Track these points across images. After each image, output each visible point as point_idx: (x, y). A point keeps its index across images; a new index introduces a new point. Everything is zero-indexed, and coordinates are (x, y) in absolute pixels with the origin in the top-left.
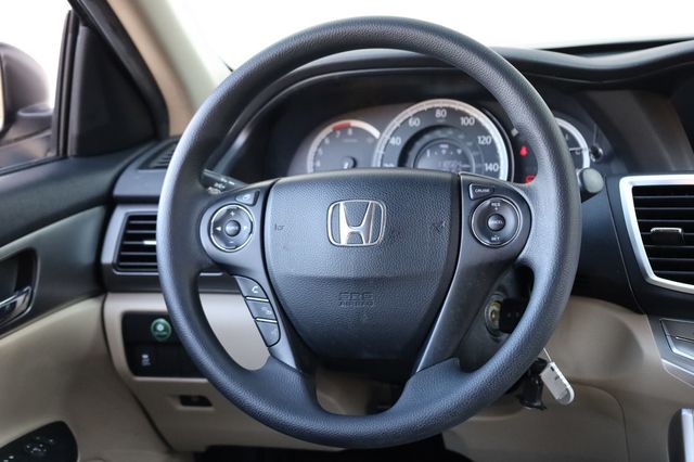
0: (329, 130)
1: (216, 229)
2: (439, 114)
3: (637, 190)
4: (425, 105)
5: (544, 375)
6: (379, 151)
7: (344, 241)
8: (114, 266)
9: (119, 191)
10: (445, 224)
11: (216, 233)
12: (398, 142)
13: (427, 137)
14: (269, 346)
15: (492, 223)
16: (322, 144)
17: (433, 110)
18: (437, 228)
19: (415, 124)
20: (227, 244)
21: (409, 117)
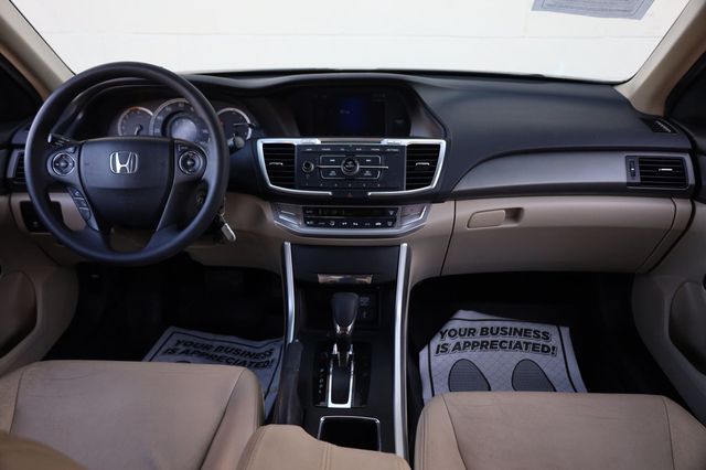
0: (128, 111)
1: (55, 164)
2: (180, 105)
3: (264, 145)
4: (173, 101)
5: (223, 229)
6: (152, 122)
7: (118, 171)
8: (13, 179)
9: (14, 141)
10: (167, 163)
11: (56, 167)
12: (161, 118)
13: (176, 116)
14: (86, 220)
15: (189, 163)
16: (125, 118)
17: (177, 103)
18: (163, 164)
19: (169, 109)
20: (61, 172)
21: (166, 106)
